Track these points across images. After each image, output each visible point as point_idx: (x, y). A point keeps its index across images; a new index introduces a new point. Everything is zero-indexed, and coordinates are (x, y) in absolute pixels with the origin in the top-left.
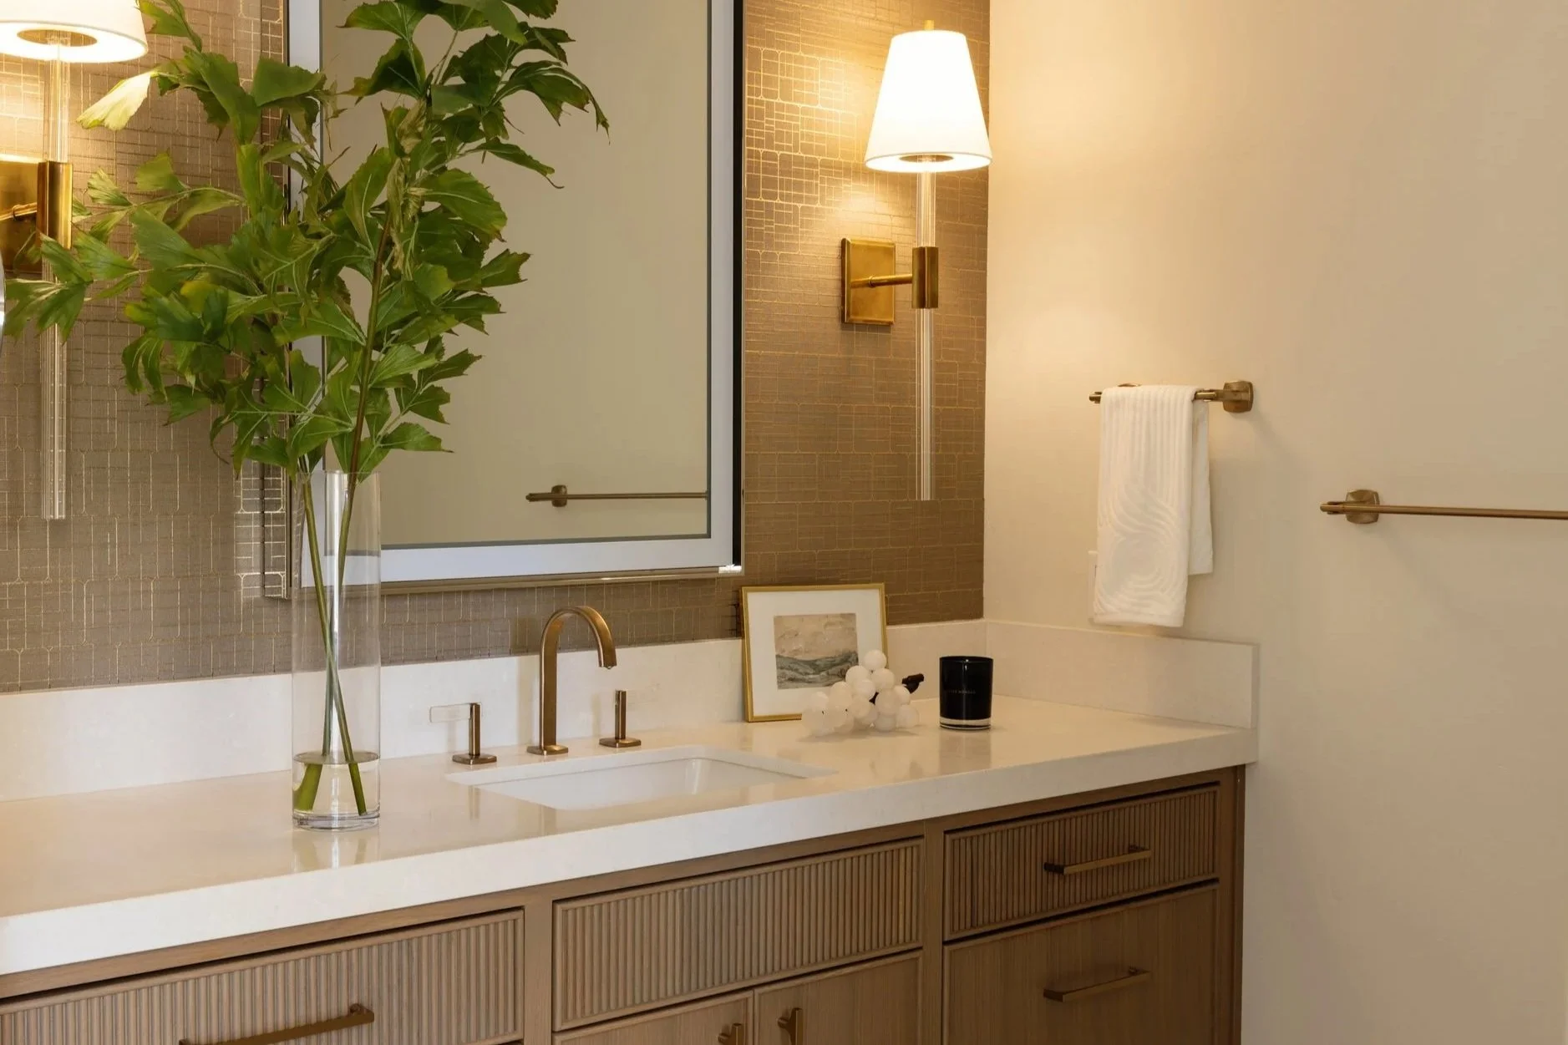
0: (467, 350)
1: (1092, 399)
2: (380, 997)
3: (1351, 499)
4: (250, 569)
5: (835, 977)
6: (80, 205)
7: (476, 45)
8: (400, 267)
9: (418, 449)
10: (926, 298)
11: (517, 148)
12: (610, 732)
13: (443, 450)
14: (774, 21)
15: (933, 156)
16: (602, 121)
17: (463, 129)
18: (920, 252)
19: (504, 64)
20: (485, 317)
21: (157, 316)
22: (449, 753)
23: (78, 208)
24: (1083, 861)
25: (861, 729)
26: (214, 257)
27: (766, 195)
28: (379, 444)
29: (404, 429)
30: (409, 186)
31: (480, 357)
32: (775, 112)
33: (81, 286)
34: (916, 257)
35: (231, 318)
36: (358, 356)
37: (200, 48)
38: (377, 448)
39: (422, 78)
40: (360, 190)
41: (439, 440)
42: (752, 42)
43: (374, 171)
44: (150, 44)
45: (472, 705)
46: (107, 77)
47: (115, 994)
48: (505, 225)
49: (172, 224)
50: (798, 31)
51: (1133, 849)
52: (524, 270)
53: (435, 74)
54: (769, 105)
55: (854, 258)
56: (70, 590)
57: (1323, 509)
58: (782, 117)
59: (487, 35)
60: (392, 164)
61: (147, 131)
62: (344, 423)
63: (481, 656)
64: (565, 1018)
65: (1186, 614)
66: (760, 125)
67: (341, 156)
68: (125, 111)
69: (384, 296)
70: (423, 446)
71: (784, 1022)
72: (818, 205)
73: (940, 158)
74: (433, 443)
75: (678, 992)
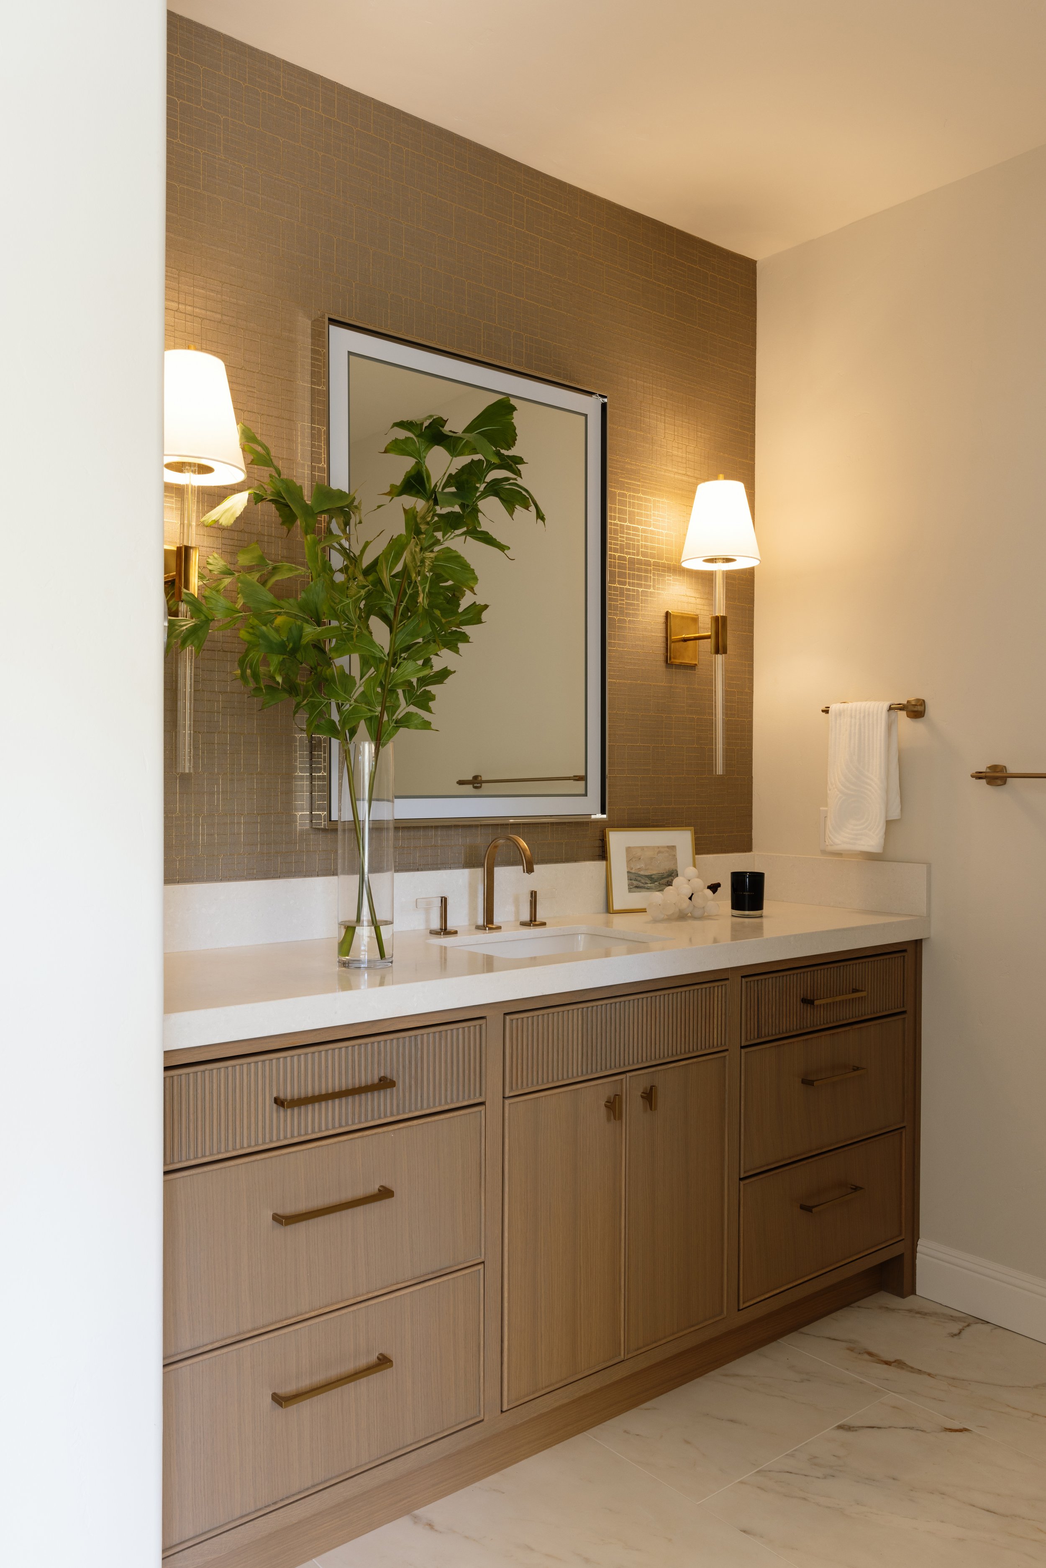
0: (447, 667)
1: (823, 711)
2: (398, 1071)
3: (988, 770)
4: (303, 810)
5: (674, 1067)
6: (202, 574)
7: (466, 465)
8: (421, 601)
9: (417, 728)
10: (720, 648)
11: (487, 533)
12: (526, 917)
13: (433, 730)
14: (624, 474)
15: (724, 559)
16: (540, 516)
17: (451, 522)
18: (716, 619)
19: (481, 479)
20: (460, 645)
21: (259, 638)
22: (426, 929)
23: (201, 577)
24: (828, 996)
25: (682, 916)
26: (290, 605)
27: (620, 583)
28: (393, 724)
29: (409, 715)
30: (423, 553)
31: (455, 672)
32: (625, 531)
33: (208, 621)
34: (713, 622)
35: (304, 641)
36: (382, 667)
37: (279, 475)
38: (393, 727)
39: (430, 486)
40: (387, 561)
41: (430, 723)
42: (612, 487)
43: (396, 547)
44: (249, 473)
45: (442, 897)
46: (214, 496)
47: (235, 1066)
48: (477, 584)
49: (264, 583)
50: (639, 481)
51: (855, 991)
52: (485, 616)
53: (438, 484)
54: (622, 526)
55: (673, 622)
56: (192, 821)
57: (972, 776)
58: (629, 534)
59: (472, 459)
60: (407, 544)
61: (241, 531)
62: (373, 709)
63: (445, 868)
64: (511, 1088)
65: (884, 845)
66: (617, 539)
67: (378, 536)
68: (232, 515)
69: (399, 629)
70: (419, 727)
71: (645, 1095)
72: (652, 590)
73: (728, 560)
74: (426, 725)
75: (580, 1074)
